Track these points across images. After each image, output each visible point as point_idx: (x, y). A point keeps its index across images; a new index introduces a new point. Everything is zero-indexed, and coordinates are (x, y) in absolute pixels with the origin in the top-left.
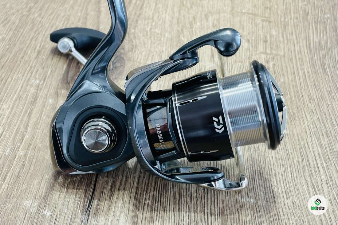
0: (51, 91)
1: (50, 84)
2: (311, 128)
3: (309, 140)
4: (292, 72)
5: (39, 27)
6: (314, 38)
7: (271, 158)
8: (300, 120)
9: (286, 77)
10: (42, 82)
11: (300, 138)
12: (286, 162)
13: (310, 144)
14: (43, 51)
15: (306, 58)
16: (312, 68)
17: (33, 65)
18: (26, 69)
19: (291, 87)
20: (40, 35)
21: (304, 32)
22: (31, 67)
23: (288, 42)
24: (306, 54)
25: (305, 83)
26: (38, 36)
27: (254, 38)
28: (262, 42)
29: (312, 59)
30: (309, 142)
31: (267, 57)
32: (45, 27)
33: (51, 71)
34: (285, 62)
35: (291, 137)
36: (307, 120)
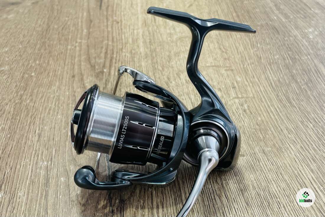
0: (61, 169)
1: (58, 163)
2: (298, 156)
3: (301, 168)
4: (266, 110)
5: (34, 112)
6: (273, 77)
7: (275, 192)
8: (287, 152)
9: (262, 116)
10: (50, 162)
11: (293, 168)
12: (288, 193)
13: (303, 172)
14: (43, 133)
15: (273, 96)
16: (280, 103)
17: (37, 148)
18: (32, 153)
19: (269, 123)
20: (37, 119)
21: (263, 74)
22: (36, 151)
23: (252, 84)
24: (271, 92)
25: (279, 118)
26: (35, 120)
27: (224, 87)
28: (232, 89)
29: (278, 96)
30: (302, 170)
31: (240, 101)
32: (39, 111)
33: (56, 151)
34: (256, 102)
35: (285, 169)
36: (293, 150)
